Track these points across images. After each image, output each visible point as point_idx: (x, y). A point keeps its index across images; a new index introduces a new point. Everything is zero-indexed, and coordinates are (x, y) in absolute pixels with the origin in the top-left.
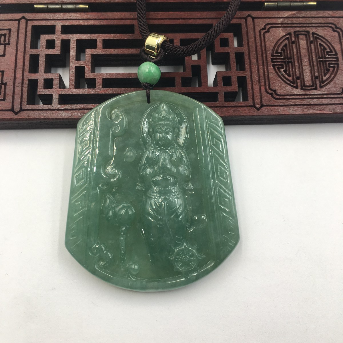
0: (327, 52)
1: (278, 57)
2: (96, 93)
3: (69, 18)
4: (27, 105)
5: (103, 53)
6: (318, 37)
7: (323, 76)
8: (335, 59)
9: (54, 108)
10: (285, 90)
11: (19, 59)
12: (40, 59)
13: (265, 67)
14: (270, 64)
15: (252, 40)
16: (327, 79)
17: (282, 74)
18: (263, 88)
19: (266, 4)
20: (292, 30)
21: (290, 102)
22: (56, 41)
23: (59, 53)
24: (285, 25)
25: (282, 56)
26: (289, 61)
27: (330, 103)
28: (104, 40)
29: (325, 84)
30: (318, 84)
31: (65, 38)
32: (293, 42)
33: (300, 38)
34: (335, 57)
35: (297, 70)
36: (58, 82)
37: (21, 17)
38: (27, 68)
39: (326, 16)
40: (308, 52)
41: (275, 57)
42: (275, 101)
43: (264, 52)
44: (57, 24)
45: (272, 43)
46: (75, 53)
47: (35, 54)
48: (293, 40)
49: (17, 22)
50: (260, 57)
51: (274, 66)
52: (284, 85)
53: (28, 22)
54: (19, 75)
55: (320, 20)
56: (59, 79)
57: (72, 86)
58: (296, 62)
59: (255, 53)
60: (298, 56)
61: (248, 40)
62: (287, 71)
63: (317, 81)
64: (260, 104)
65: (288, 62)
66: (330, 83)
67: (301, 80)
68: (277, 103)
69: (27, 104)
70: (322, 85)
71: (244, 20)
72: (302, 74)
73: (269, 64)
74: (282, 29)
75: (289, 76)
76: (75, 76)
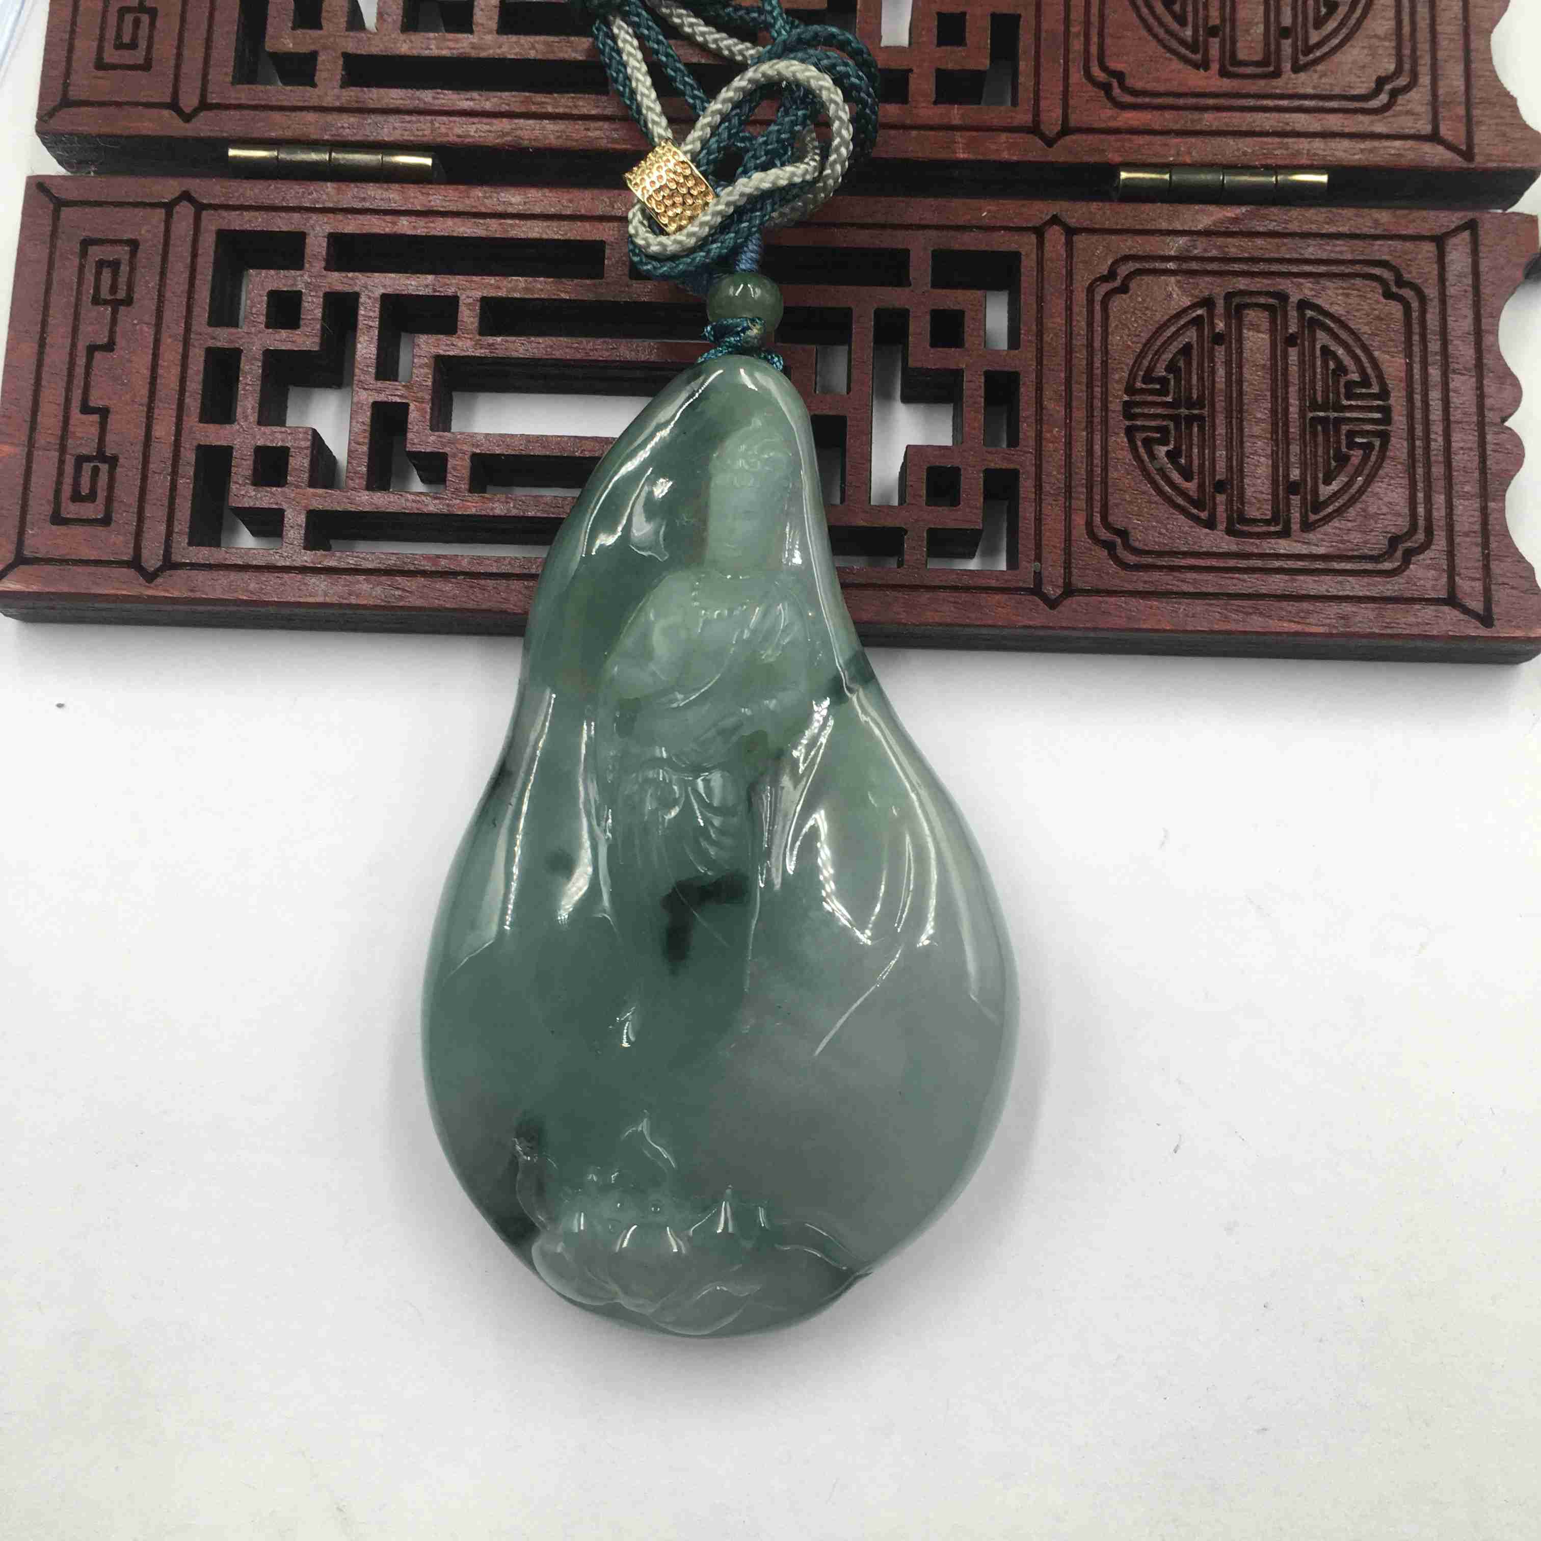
0: (1350, 385)
1: (1150, 398)
2: (445, 511)
3: (358, 205)
4: (191, 548)
5: (479, 353)
6: (1321, 318)
7: (1320, 481)
8: (1378, 416)
9: (288, 564)
10: (1164, 531)
11: (166, 364)
12: (245, 366)
13: (1097, 437)
14: (1118, 422)
15: (1055, 322)
16: (1335, 495)
17: (1158, 467)
18: (1079, 520)
19: (1124, 175)
20: (1217, 288)
21: (1180, 583)
22: (304, 298)
23: (316, 348)
24: (1194, 266)
25: (1167, 395)
26: (1196, 415)
27: (1334, 592)
28: (484, 300)
29: (1322, 514)
30: (1296, 515)
31: (339, 288)
32: (1218, 339)
33: (1246, 320)
34: (1378, 406)
35: (1221, 453)
36: (306, 463)
37: (177, 194)
38: (193, 404)
39: (1365, 230)
40: (1274, 380)
41: (1138, 398)
42: (1123, 573)
43: (1098, 372)
44: (313, 227)
45: (1135, 339)
46: (374, 351)
47: (226, 346)
48: (1217, 330)
49: (161, 213)
50: (1080, 392)
51: (1130, 432)
52: (1164, 510)
53: (204, 213)
54: (163, 430)
55: (1338, 249)
56: (308, 452)
57: (357, 481)
58: (1220, 419)
59: (1063, 375)
60: (1231, 397)
61: (1040, 322)
62: (1181, 457)
63: (1295, 500)
64: (1061, 582)
65: (1190, 420)
66: (1345, 511)
67: (1232, 495)
68: (1126, 585)
69: (190, 544)
70: (1313, 517)
71: (1033, 238)
72: (1237, 470)
73: (1111, 422)
74: (1179, 282)
75: (1188, 477)
76: (371, 440)
